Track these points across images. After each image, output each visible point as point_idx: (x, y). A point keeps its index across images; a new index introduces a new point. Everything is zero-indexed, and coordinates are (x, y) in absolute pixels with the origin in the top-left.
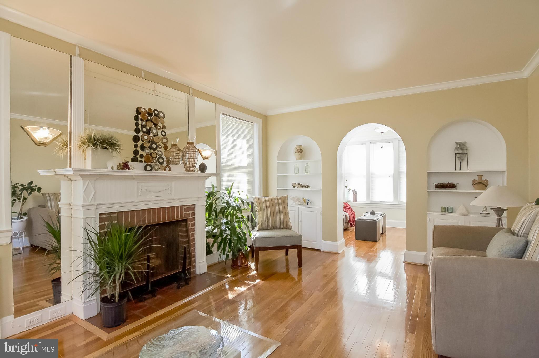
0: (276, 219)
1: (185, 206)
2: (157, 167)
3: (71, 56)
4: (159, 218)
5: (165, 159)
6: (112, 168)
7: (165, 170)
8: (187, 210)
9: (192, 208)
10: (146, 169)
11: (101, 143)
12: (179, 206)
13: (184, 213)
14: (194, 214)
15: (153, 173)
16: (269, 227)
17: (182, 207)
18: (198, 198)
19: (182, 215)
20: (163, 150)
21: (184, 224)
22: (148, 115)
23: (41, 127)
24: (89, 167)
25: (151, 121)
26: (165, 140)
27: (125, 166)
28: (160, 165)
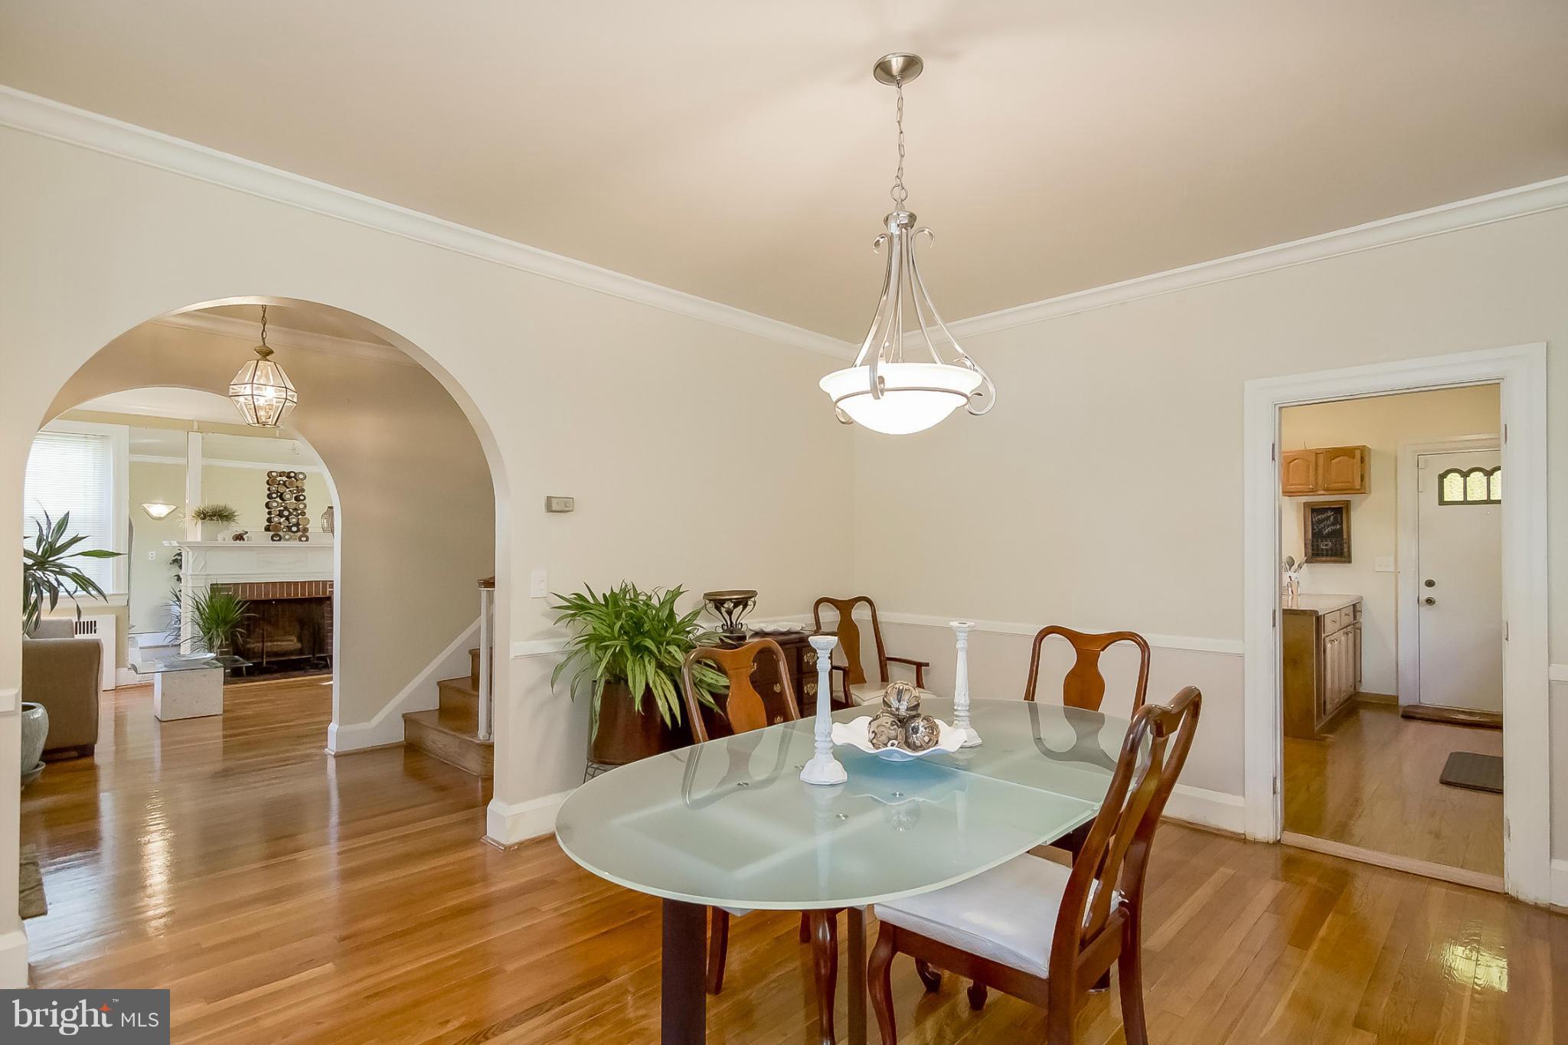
2: (287, 537)
3: (188, 432)
5: (301, 526)
6: (224, 539)
7: (300, 540)
10: (273, 540)
11: (210, 516)
12: (312, 582)
15: (282, 543)
19: (324, 591)
20: (299, 517)
21: (328, 602)
22: (285, 479)
23: (157, 504)
24: (199, 540)
25: (284, 484)
26: (301, 506)
27: (239, 537)
28: (292, 534)
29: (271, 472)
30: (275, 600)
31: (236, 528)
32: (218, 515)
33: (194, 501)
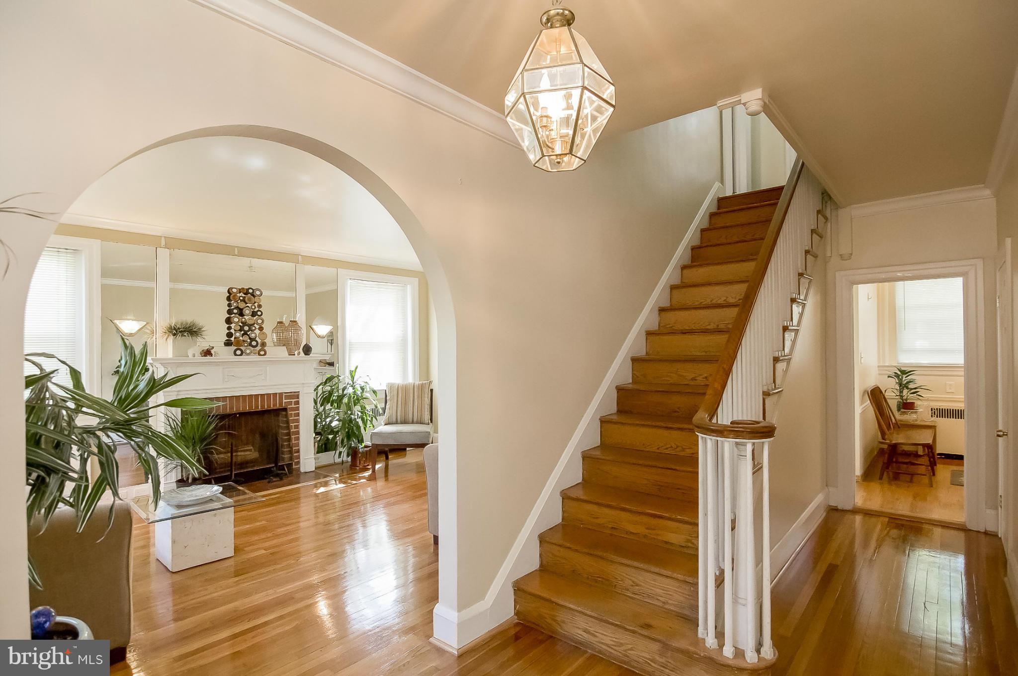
0: (408, 410)
1: (285, 393)
2: (248, 351)
3: (156, 248)
4: (250, 407)
5: (259, 341)
6: (194, 356)
7: (259, 355)
8: (287, 397)
9: (296, 395)
10: (235, 355)
11: (181, 332)
12: (277, 393)
13: (284, 401)
14: (297, 403)
15: (244, 358)
16: (399, 421)
17: (281, 394)
18: (303, 384)
19: (281, 403)
20: (257, 332)
21: (284, 413)
22: (241, 294)
23: (129, 320)
24: (170, 355)
25: (244, 301)
26: (260, 321)
27: (207, 353)
28: (252, 349)
29: (232, 288)
30: (239, 413)
31: (203, 343)
32: (188, 331)
33: (162, 318)
